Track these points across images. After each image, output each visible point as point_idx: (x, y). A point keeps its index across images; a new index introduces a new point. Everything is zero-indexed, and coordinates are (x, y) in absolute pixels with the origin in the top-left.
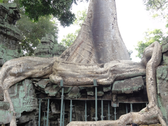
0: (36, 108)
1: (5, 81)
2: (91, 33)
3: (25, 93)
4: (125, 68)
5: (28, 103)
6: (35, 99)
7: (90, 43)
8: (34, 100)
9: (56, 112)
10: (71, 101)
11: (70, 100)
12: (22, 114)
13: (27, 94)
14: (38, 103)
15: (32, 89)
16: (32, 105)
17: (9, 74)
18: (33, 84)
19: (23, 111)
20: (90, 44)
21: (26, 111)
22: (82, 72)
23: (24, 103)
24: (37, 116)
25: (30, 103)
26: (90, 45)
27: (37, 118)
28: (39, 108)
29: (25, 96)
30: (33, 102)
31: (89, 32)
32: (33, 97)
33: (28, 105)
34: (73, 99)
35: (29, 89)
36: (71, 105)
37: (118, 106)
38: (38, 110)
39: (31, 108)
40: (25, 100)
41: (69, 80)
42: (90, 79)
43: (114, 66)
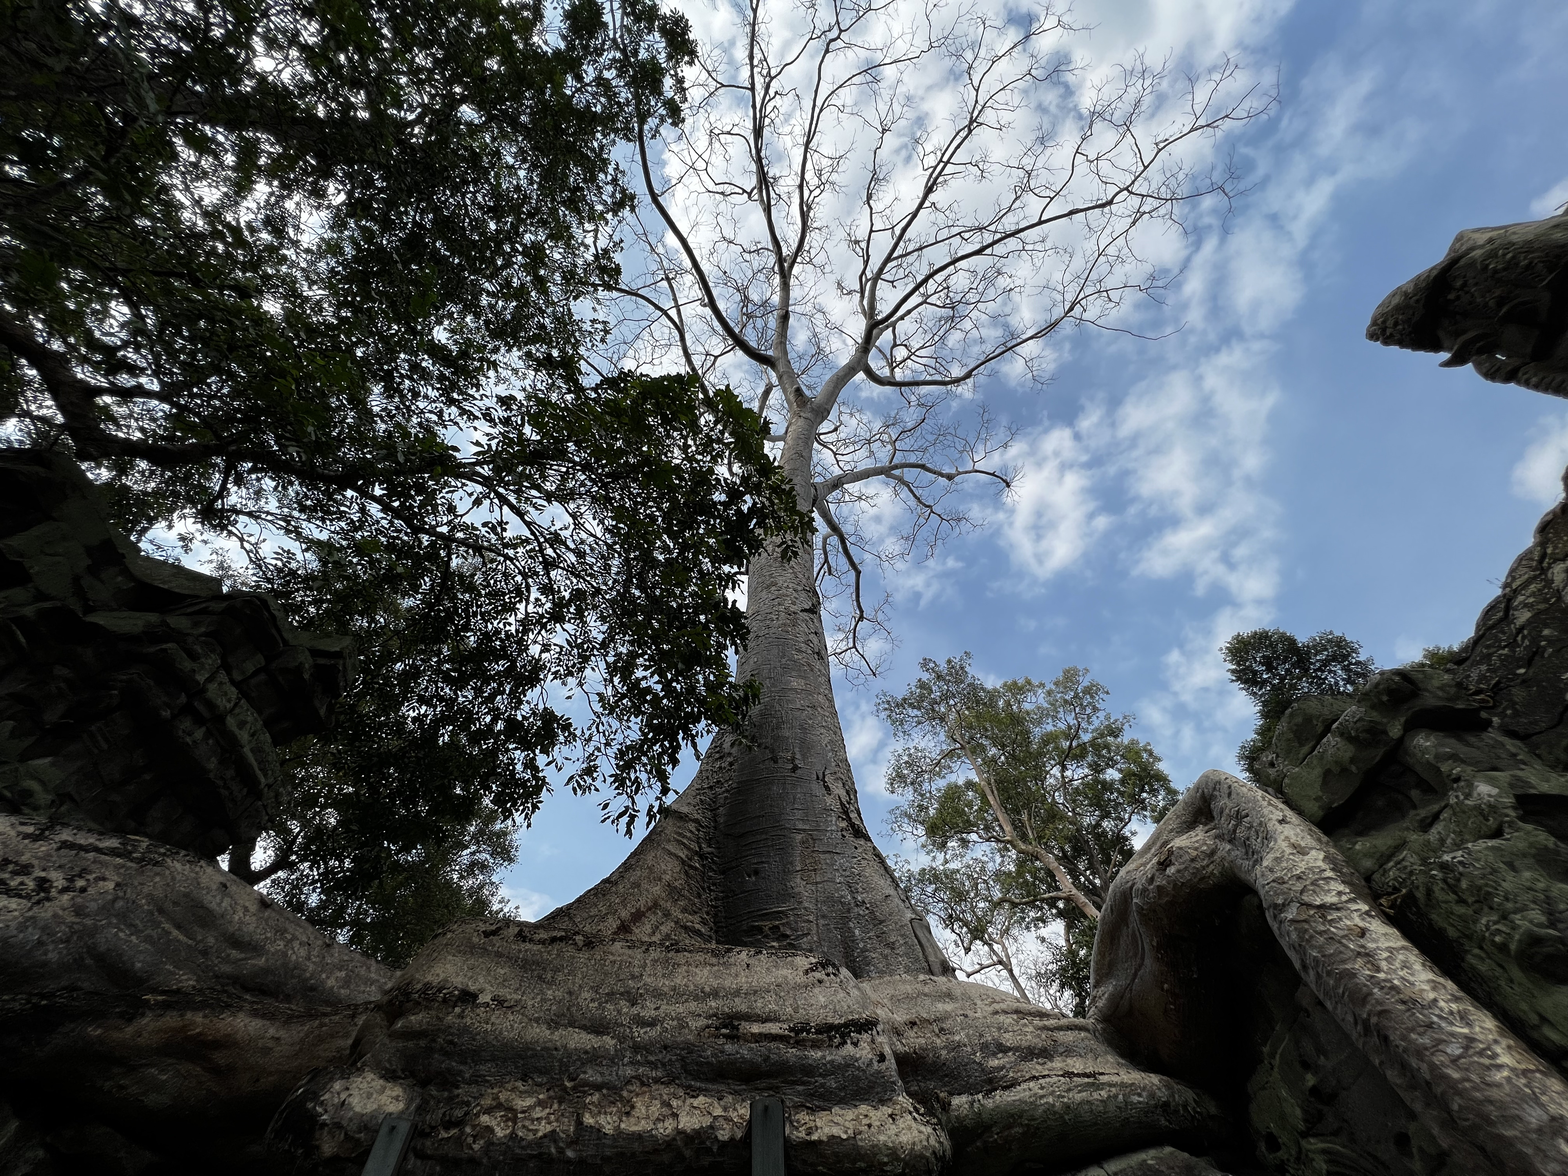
2: (714, 862)
4: (1001, 1048)
7: (704, 922)
20: (697, 926)
22: (642, 1023)
26: (698, 933)
31: (702, 857)
41: (489, 1111)
42: (718, 1112)
43: (913, 1024)
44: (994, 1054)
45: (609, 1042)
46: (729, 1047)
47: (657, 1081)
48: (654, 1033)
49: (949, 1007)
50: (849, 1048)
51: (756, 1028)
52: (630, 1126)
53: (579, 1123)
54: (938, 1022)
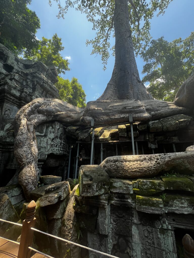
0: (66, 153)
1: (31, 116)
2: (117, 90)
3: (54, 135)
4: (160, 107)
5: (58, 146)
6: (66, 144)
8: (64, 145)
9: (86, 158)
10: (102, 145)
11: (100, 144)
12: (48, 155)
13: (57, 137)
14: (69, 149)
15: (63, 134)
16: (62, 149)
17: (37, 111)
18: (64, 129)
19: (50, 152)
21: (55, 153)
22: (115, 109)
23: (52, 145)
24: (67, 162)
25: (60, 146)
27: (67, 164)
28: (69, 154)
29: (55, 138)
30: (63, 146)
32: (64, 142)
33: (57, 148)
34: (104, 142)
35: (59, 133)
36: (102, 148)
37: (157, 147)
38: (69, 156)
39: (61, 151)
40: (53, 142)
41: (101, 118)
42: (125, 115)
43: (148, 105)
44: (158, 107)
45: (111, 111)
46: (125, 110)
47: (117, 114)
48: (116, 110)
49: (153, 103)
50: (140, 108)
51: (128, 108)
52: (115, 117)
53: (110, 118)
54: (151, 105)
